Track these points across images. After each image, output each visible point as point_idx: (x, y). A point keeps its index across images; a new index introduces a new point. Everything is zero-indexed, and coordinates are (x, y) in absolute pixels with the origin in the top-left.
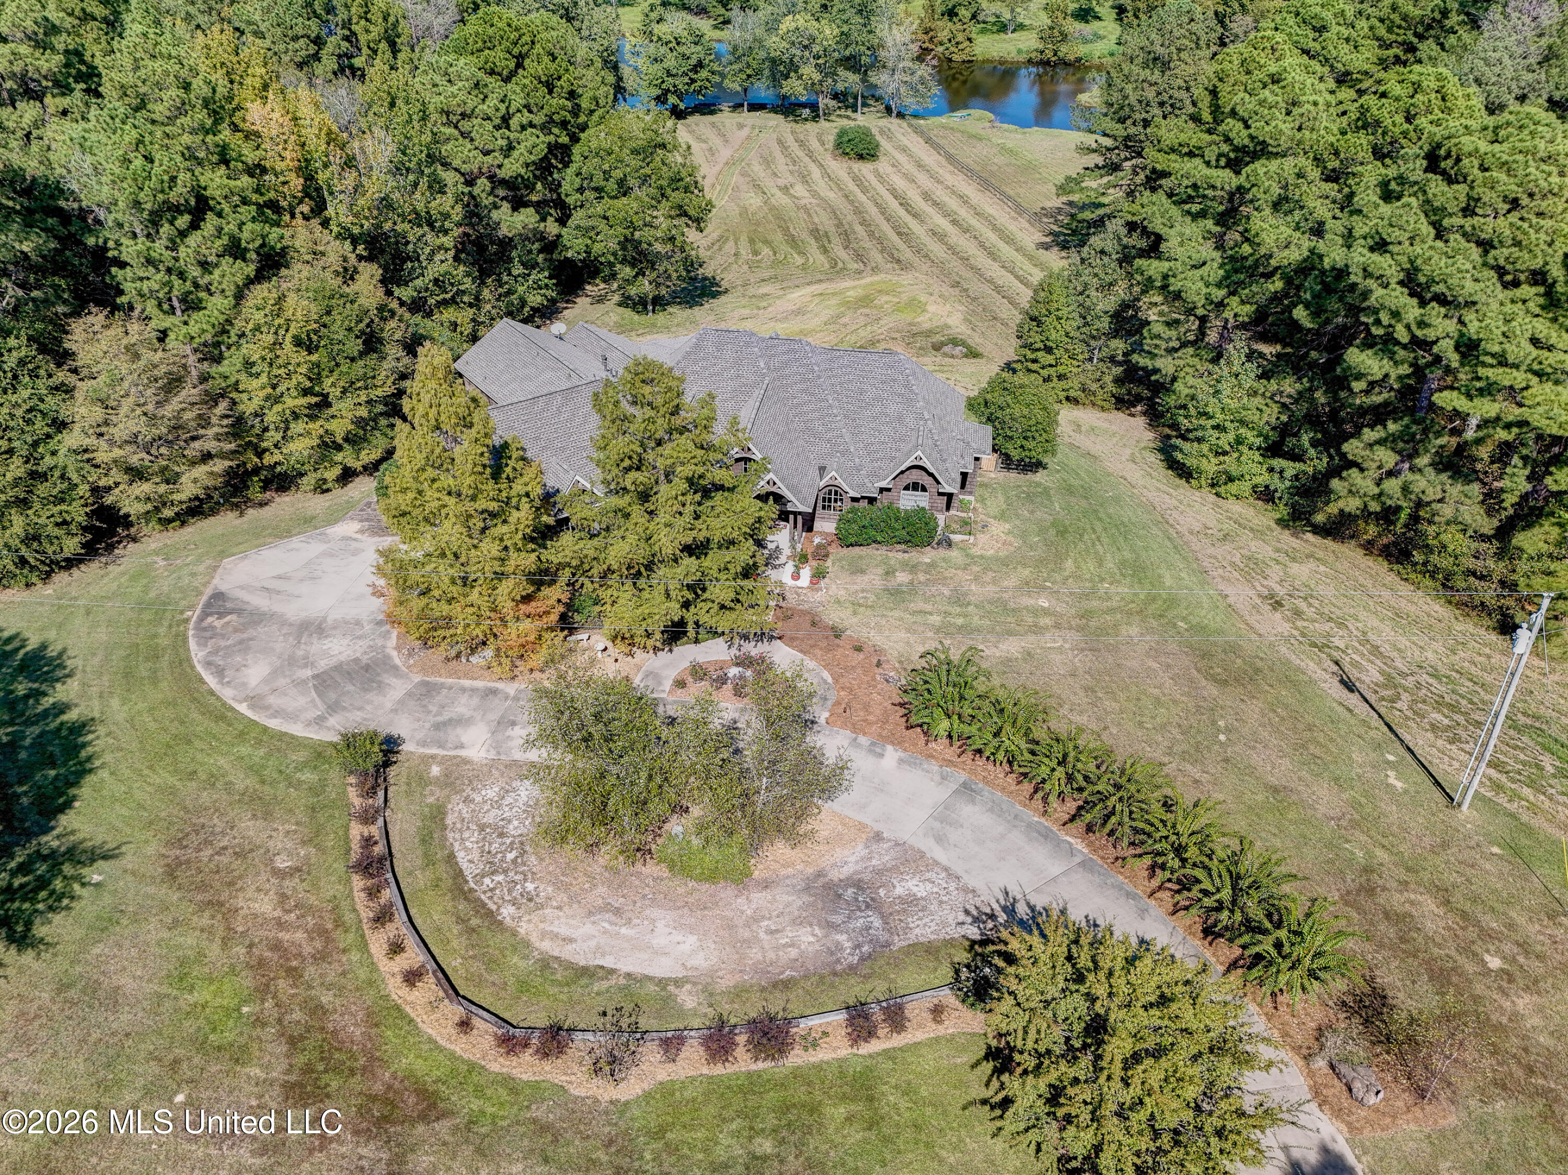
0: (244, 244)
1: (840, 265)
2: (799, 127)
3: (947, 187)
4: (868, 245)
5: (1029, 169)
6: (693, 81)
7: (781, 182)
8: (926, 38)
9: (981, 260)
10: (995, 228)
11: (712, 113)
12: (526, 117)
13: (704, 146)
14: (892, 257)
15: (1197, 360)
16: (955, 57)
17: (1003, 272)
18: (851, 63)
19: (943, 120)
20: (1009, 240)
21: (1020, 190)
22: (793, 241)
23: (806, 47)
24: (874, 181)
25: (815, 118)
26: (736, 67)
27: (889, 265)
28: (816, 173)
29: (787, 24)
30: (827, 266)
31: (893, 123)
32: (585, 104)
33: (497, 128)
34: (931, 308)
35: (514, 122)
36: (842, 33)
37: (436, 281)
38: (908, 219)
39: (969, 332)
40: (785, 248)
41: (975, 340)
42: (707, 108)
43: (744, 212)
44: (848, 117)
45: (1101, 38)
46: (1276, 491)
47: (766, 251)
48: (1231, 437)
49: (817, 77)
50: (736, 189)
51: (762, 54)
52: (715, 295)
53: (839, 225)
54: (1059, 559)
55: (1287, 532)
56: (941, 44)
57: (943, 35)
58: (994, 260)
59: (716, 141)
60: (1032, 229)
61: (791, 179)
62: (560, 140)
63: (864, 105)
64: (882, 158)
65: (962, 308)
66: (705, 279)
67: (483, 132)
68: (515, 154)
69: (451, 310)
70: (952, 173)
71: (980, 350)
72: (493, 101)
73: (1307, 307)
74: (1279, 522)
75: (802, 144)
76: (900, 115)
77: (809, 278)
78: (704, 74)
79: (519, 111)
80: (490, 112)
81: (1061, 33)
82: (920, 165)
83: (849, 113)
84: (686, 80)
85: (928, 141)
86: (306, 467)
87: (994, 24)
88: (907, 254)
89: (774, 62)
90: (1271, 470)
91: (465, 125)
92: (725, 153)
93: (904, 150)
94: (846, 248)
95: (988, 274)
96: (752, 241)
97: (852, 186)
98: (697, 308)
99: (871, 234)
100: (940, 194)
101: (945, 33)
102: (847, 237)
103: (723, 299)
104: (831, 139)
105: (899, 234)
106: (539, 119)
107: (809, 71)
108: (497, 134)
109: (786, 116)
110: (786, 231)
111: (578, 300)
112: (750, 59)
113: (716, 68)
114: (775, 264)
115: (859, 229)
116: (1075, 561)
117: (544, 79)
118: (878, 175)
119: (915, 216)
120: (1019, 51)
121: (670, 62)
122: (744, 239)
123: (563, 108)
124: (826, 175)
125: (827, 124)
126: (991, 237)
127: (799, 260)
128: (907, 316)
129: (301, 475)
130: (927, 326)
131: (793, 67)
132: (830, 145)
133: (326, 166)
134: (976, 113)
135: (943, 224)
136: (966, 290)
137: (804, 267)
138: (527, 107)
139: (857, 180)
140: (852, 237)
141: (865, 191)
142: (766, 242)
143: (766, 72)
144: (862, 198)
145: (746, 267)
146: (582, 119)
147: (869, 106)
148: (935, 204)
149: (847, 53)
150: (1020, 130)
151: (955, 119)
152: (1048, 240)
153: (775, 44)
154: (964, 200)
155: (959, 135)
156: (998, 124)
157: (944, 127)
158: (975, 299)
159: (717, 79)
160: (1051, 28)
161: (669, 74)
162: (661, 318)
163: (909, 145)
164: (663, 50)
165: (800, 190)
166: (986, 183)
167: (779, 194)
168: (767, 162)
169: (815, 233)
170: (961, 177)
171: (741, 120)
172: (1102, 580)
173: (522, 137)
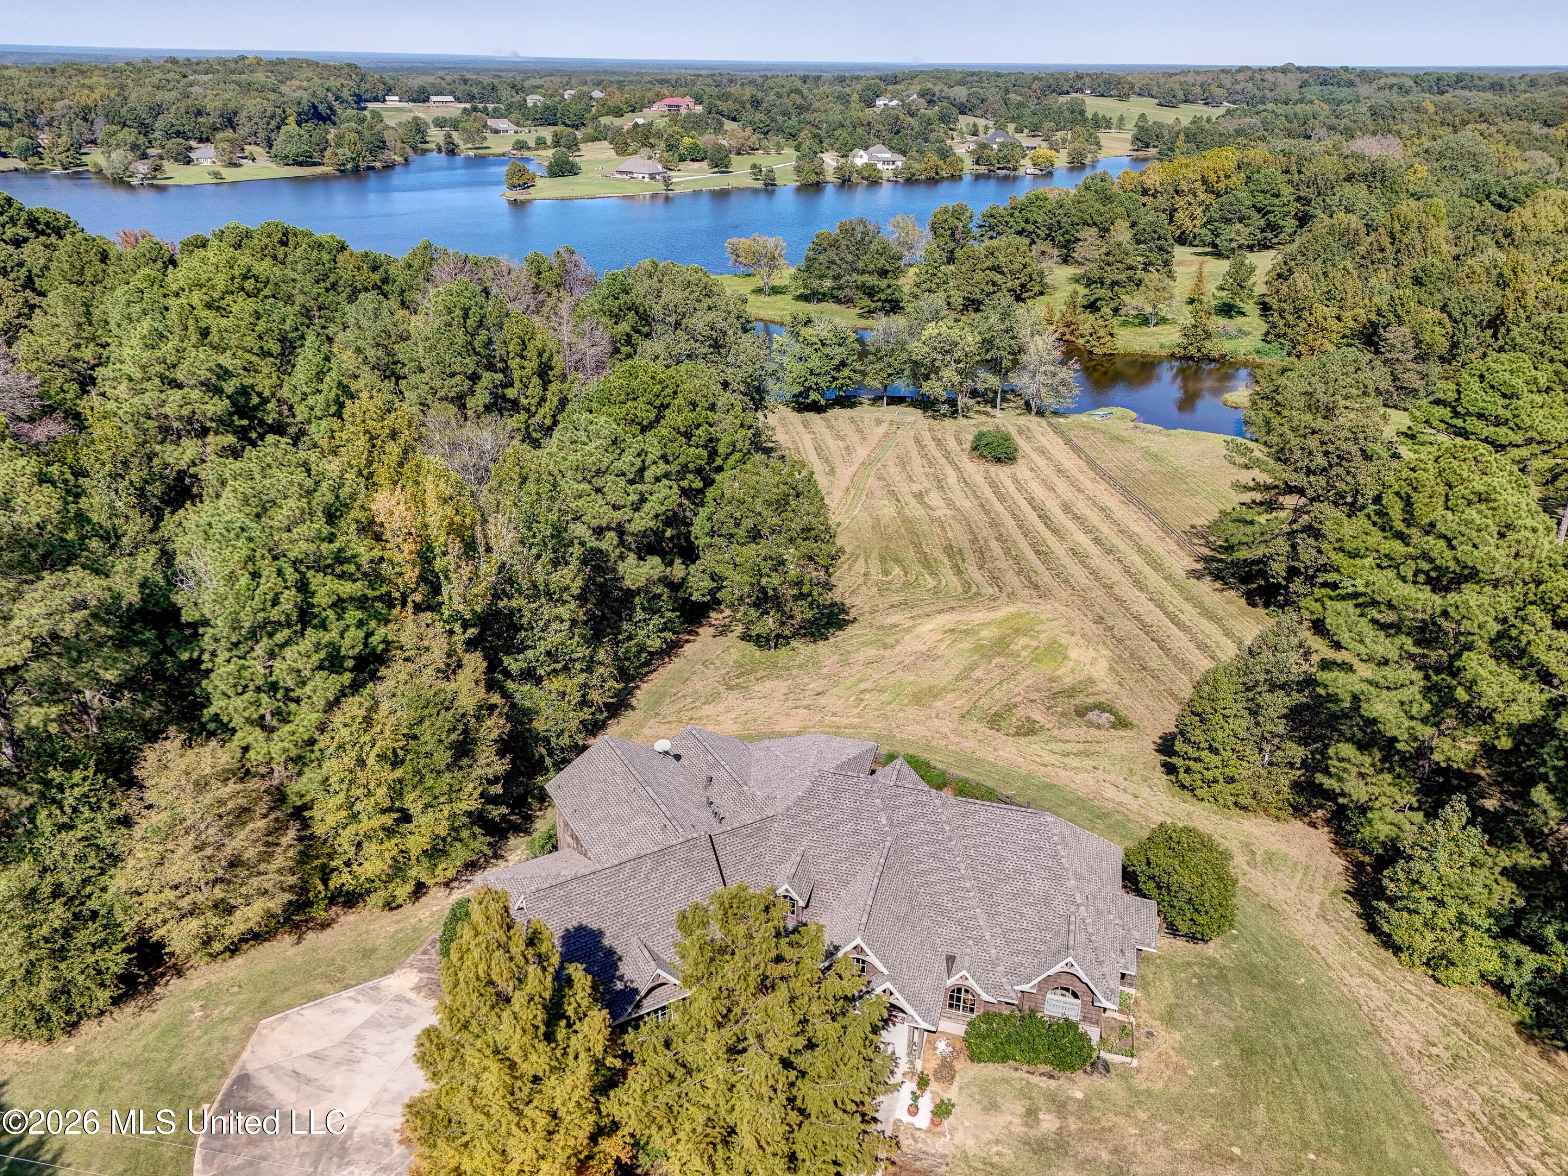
0: (343, 652)
1: (974, 589)
2: (937, 425)
3: (1089, 498)
4: (1003, 565)
5: (1175, 477)
6: (835, 379)
7: (916, 487)
8: (1067, 330)
9: (1126, 590)
10: (1140, 550)
11: (852, 405)
12: (662, 467)
13: (841, 444)
14: (1029, 579)
15: (1395, 790)
16: (1096, 350)
17: (1150, 605)
18: (995, 366)
19: (1084, 418)
20: (1157, 565)
21: (1165, 503)
22: (925, 561)
23: (948, 352)
24: (1012, 489)
25: (954, 414)
26: (878, 366)
27: (1026, 592)
28: (952, 477)
29: (931, 330)
30: (960, 590)
31: (1032, 421)
32: (722, 450)
33: (632, 482)
34: (1073, 653)
35: (649, 474)
36: (984, 340)
37: (548, 653)
38: (1047, 534)
39: (1116, 688)
40: (917, 567)
41: (1124, 703)
42: (847, 401)
43: (877, 523)
44: (986, 413)
45: (1246, 334)
46: (1512, 985)
47: (897, 571)
48: (1452, 913)
49: (957, 379)
50: (871, 495)
51: (904, 356)
52: (841, 625)
53: (974, 540)
54: (1247, 1100)
55: (1533, 1050)
56: (1082, 336)
57: (1086, 328)
58: (1141, 589)
59: (853, 437)
60: (1182, 554)
61: (927, 484)
62: (694, 486)
63: (1004, 400)
64: (1021, 461)
65: (1106, 652)
66: (833, 604)
67: (615, 488)
68: (647, 507)
69: (561, 677)
70: (1093, 480)
71: (1132, 718)
72: (627, 458)
73: (1551, 790)
74: (1521, 1026)
75: (939, 443)
76: (1040, 413)
77: (941, 605)
78: (846, 372)
79: (655, 463)
80: (626, 468)
81: (1205, 332)
82: (1060, 471)
83: (988, 409)
84: (829, 378)
85: (1068, 442)
86: (376, 884)
87: (1136, 317)
88: (1045, 578)
89: (916, 364)
90: (1504, 956)
91: (599, 482)
92: (862, 453)
93: (1043, 452)
94: (980, 568)
95: (1136, 608)
96: (883, 560)
97: (988, 493)
98: (821, 643)
99: (1007, 551)
100: (1081, 506)
101: (1087, 326)
102: (982, 555)
103: (850, 630)
104: (969, 438)
105: (1037, 552)
106: (674, 468)
107: (950, 374)
108: (631, 489)
109: (925, 411)
110: (918, 547)
111: (700, 631)
112: (892, 360)
113: (858, 367)
114: (906, 586)
115: (995, 545)
116: (1268, 1109)
117: (682, 429)
118: (1016, 482)
119: (1055, 531)
120: (1162, 346)
121: (815, 362)
122: (875, 555)
123: (699, 457)
124: (962, 479)
125: (965, 422)
126: (1136, 560)
127: (931, 582)
128: (1046, 668)
129: (369, 892)
130: (1068, 681)
131: (934, 370)
132: (967, 446)
133: (445, 554)
134: (1118, 411)
135: (1084, 541)
136: (1111, 628)
137: (936, 591)
138: (664, 458)
139: (993, 485)
140: (987, 554)
141: (1002, 499)
142: (898, 561)
143: (907, 373)
144: (999, 507)
145: (875, 589)
146: (719, 461)
147: (1008, 401)
148: (1076, 518)
149: (988, 357)
150: (1164, 432)
151: (1095, 417)
152: (1199, 566)
153: (918, 349)
154: (1104, 510)
155: (1100, 436)
156: (1142, 425)
157: (1085, 427)
158: (1121, 641)
159: (858, 377)
160: (1194, 327)
161: (812, 373)
162: (782, 655)
163: (1049, 447)
164: (808, 350)
165: (935, 499)
166: (1129, 496)
167: (913, 502)
168: (903, 463)
169: (950, 550)
170: (1104, 485)
171: (879, 415)
172: (1306, 1146)
173: (655, 488)
